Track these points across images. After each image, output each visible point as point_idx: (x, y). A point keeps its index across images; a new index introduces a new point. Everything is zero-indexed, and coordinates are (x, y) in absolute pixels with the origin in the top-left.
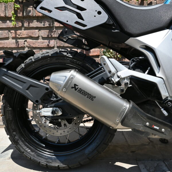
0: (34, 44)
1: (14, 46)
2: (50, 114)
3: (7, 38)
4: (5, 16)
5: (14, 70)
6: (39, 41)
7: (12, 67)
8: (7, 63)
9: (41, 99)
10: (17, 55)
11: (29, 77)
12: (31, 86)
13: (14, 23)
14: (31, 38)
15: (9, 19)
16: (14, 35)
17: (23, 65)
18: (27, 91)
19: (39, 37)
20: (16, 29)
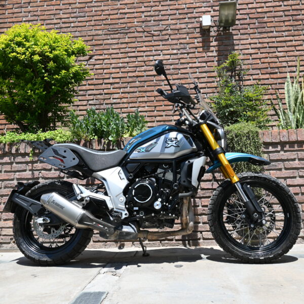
0: (47, 175)
1: (30, 177)
2: (42, 222)
3: (25, 171)
4: (25, 153)
5: (24, 195)
6: (52, 172)
7: (23, 193)
8: (19, 190)
9: (38, 212)
10: (26, 185)
11: (33, 199)
12: (32, 204)
13: (31, 158)
14: (45, 169)
15: (28, 154)
16: (31, 168)
17: (30, 191)
18: (30, 208)
19: (51, 168)
20: (32, 162)
